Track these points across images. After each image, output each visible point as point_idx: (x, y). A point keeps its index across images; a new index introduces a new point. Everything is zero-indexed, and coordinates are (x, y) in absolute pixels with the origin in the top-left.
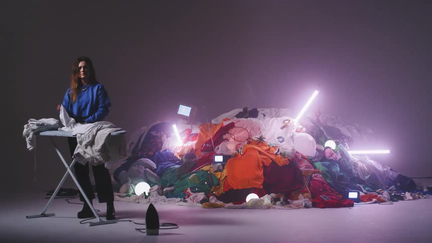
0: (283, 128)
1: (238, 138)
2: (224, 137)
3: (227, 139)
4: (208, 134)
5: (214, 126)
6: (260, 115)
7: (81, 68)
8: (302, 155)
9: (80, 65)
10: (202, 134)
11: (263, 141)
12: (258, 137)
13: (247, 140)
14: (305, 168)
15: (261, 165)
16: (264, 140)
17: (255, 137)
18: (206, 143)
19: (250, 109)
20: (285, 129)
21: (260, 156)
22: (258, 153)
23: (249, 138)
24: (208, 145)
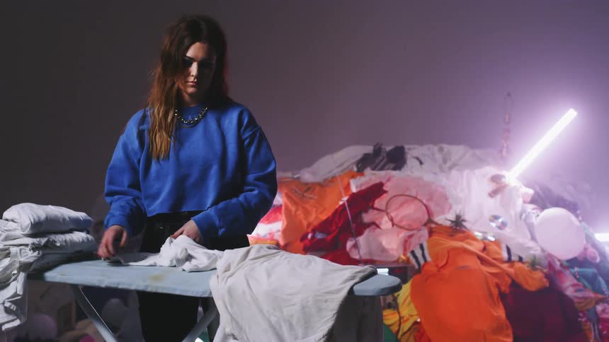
0: (493, 194)
1: (401, 221)
2: (367, 218)
3: (374, 223)
4: (307, 206)
5: (317, 188)
6: (411, 162)
7: (191, 61)
8: (559, 260)
9: (190, 54)
10: (293, 209)
11: (464, 227)
12: (452, 216)
13: (425, 225)
14: (576, 291)
15: (495, 291)
16: (464, 224)
17: (444, 219)
18: (314, 231)
19: (389, 148)
20: (499, 197)
21: (486, 269)
22: (479, 262)
23: (430, 221)
24: (319, 236)
